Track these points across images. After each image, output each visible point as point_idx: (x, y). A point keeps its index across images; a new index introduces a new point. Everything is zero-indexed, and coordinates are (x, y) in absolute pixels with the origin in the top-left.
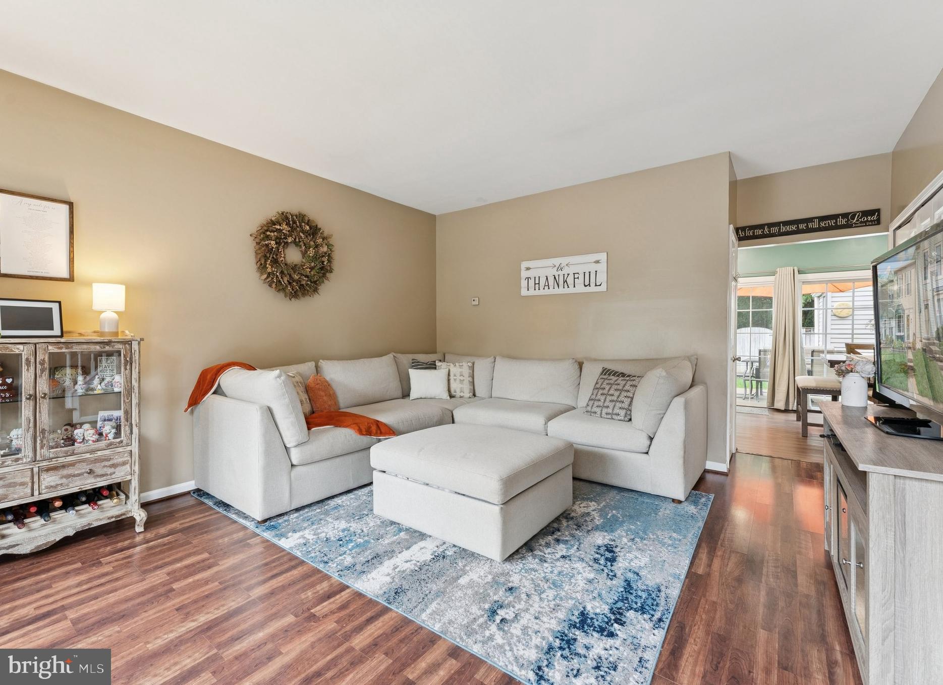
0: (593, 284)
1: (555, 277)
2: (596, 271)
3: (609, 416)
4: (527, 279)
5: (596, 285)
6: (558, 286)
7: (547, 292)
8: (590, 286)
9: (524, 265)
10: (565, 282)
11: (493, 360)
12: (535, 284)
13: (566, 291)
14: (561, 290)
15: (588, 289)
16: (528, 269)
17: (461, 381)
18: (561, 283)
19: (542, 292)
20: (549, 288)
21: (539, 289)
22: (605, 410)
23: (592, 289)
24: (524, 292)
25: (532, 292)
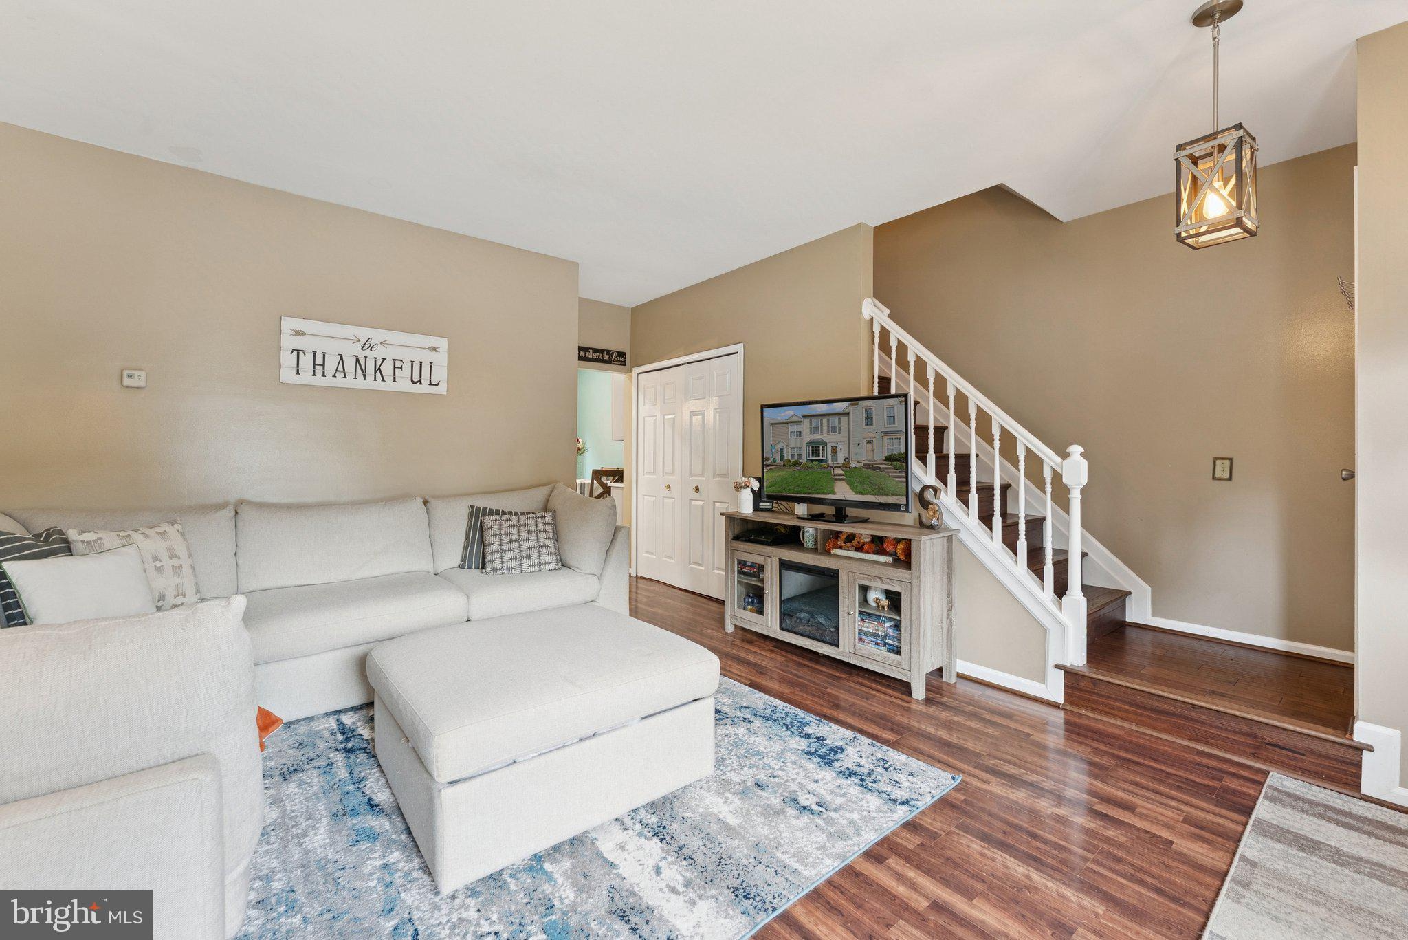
0: (425, 381)
1: (358, 360)
2: (431, 363)
3: (537, 569)
4: (295, 353)
5: (431, 384)
6: (364, 376)
7: (339, 381)
8: (421, 384)
9: (289, 324)
10: (378, 370)
11: (234, 513)
12: (315, 365)
13: (379, 385)
14: (370, 383)
15: (417, 388)
16: (298, 333)
17: (177, 569)
18: (370, 370)
19: (329, 381)
20: (345, 377)
21: (324, 375)
22: (526, 563)
23: (425, 388)
24: (288, 375)
25: (306, 378)
